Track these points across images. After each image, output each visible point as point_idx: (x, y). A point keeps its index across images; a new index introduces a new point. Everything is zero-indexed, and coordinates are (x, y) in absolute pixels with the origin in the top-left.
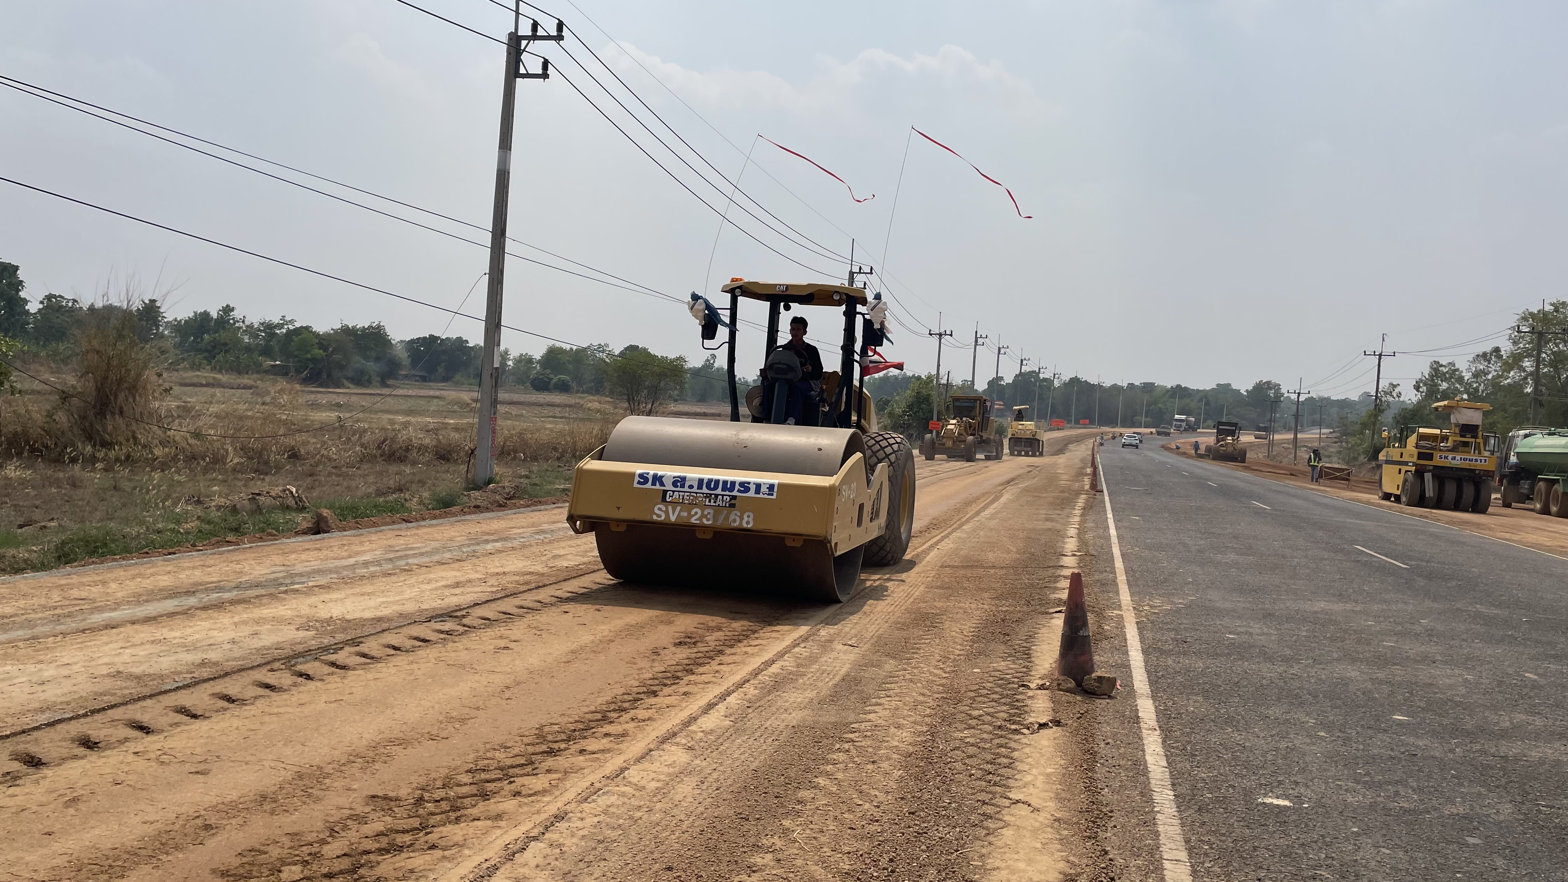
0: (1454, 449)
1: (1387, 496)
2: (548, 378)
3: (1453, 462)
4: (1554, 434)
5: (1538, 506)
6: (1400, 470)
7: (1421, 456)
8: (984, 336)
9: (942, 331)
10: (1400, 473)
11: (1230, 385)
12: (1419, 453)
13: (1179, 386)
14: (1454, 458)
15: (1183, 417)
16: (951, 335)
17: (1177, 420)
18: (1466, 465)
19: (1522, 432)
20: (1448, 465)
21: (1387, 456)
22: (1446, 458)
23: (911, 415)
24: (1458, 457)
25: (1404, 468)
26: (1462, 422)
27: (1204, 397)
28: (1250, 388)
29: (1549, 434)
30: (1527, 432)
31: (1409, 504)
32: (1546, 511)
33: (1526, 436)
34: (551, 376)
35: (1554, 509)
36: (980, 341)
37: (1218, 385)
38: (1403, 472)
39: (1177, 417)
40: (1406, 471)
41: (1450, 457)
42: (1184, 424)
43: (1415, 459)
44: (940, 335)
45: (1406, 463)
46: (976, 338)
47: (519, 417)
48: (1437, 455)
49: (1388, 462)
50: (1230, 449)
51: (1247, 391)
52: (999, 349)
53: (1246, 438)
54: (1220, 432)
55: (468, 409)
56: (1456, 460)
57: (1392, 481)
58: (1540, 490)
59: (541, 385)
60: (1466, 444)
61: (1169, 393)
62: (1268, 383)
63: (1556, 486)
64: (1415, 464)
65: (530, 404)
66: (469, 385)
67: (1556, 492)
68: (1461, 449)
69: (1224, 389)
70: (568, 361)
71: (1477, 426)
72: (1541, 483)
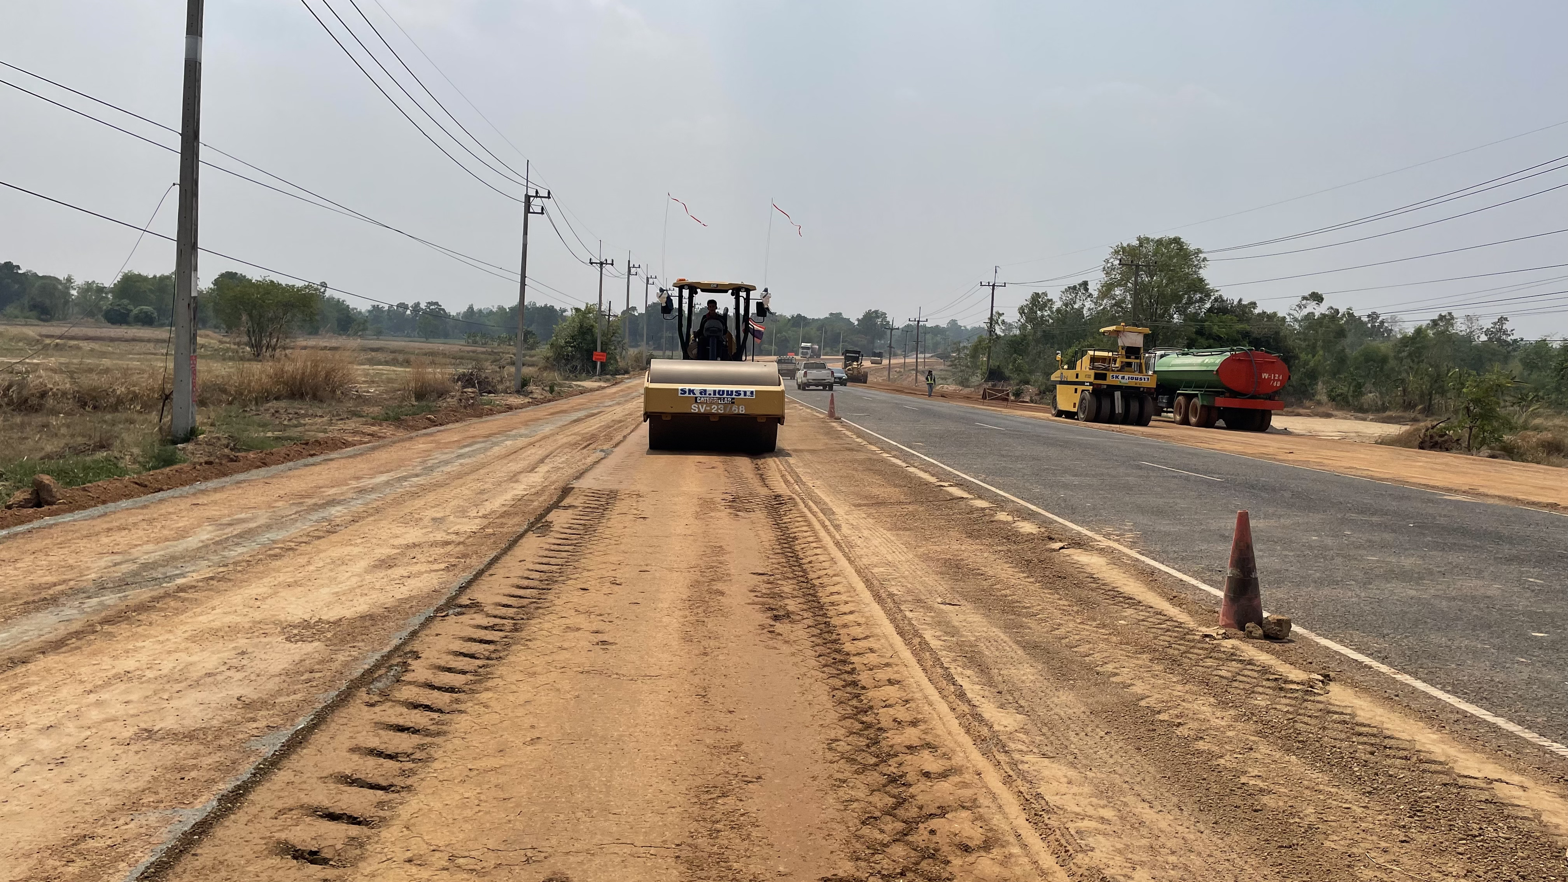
0: (1121, 370)
1: (1060, 413)
2: (127, 310)
3: (1123, 381)
4: (1187, 354)
5: (1178, 418)
6: (1076, 390)
7: (1097, 376)
8: (637, 266)
9: (603, 260)
10: (1076, 392)
11: (841, 314)
12: (1096, 374)
13: (799, 316)
14: (1123, 378)
15: (809, 345)
16: (612, 264)
17: (803, 348)
18: (1132, 383)
19: (1159, 353)
20: (1119, 384)
21: (1061, 377)
22: (1117, 377)
23: (574, 347)
24: (1126, 377)
25: (1080, 388)
26: (1127, 345)
27: (821, 324)
28: (861, 317)
29: (1183, 354)
30: (1163, 352)
31: (1087, 420)
32: (1185, 422)
33: (1162, 356)
34: (131, 307)
35: (1193, 420)
36: (633, 271)
37: (831, 314)
38: (1079, 391)
39: (803, 345)
40: (1083, 391)
41: (1120, 377)
42: (809, 351)
43: (1092, 380)
44: (601, 264)
45: (1082, 383)
46: (629, 268)
47: (103, 354)
48: (1110, 375)
49: (1062, 383)
50: (856, 372)
51: (858, 320)
52: (648, 279)
53: (867, 363)
54: (847, 359)
55: (40, 347)
56: (1126, 379)
57: (1067, 399)
58: (1179, 403)
59: (117, 317)
60: (1129, 365)
61: (791, 322)
62: (876, 312)
63: (1195, 400)
64: (1091, 384)
65: (112, 340)
66: (25, 318)
67: (1195, 406)
68: (1126, 369)
69: (836, 317)
70: (150, 290)
71: (1139, 348)
72: (1180, 398)
